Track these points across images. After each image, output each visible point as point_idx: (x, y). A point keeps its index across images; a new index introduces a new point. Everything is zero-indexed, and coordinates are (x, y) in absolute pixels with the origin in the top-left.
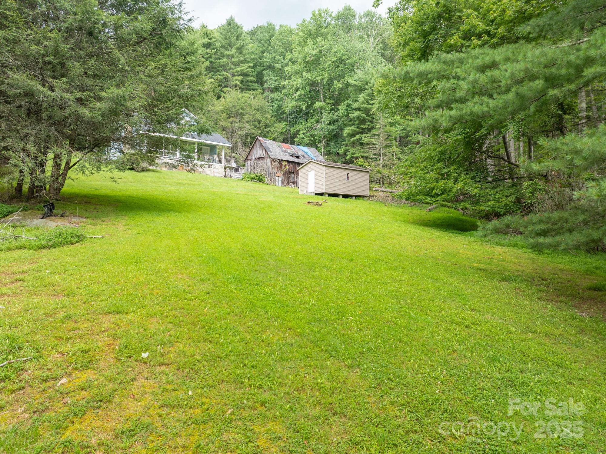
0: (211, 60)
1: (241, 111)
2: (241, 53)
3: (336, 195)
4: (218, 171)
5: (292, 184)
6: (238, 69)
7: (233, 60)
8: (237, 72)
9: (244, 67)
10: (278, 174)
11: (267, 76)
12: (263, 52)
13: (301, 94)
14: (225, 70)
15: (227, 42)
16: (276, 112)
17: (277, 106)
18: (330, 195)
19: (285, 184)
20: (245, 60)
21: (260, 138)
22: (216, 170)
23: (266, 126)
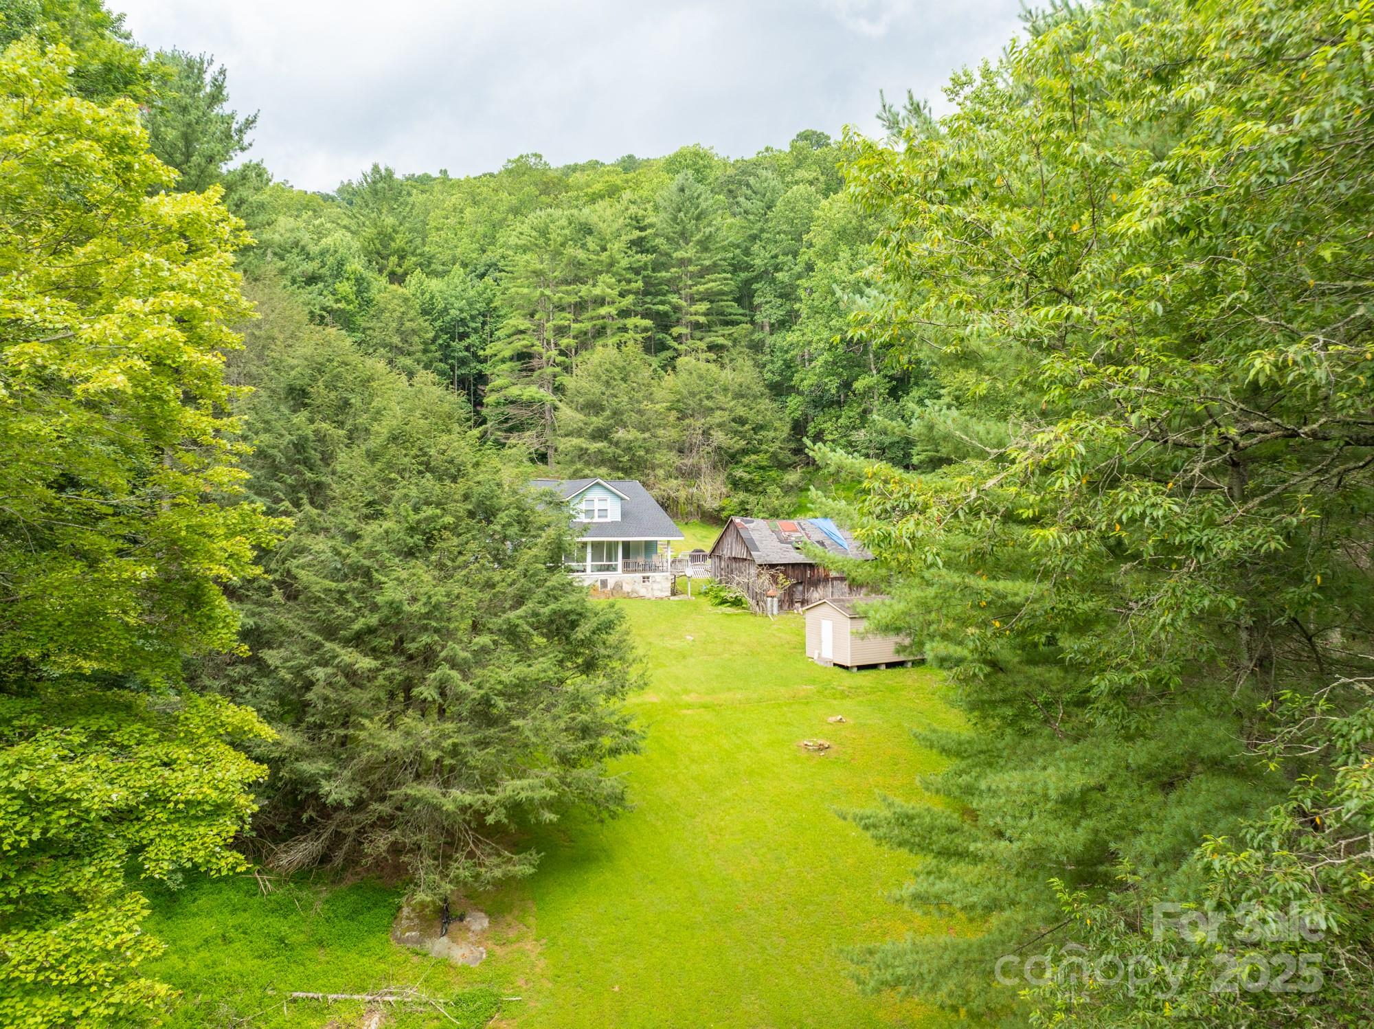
0: (645, 273)
1: (706, 402)
2: (706, 249)
3: (874, 667)
4: (659, 586)
5: (798, 605)
6: (701, 288)
7: (691, 268)
8: (698, 293)
9: (712, 284)
10: (770, 592)
11: (759, 296)
12: (754, 238)
13: (826, 362)
14: (677, 292)
15: (678, 228)
16: (781, 374)
17: (781, 362)
18: (860, 668)
19: (786, 607)
20: (715, 265)
21: (737, 520)
22: (656, 586)
23: (757, 428)
